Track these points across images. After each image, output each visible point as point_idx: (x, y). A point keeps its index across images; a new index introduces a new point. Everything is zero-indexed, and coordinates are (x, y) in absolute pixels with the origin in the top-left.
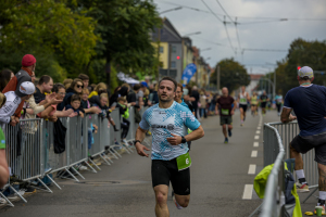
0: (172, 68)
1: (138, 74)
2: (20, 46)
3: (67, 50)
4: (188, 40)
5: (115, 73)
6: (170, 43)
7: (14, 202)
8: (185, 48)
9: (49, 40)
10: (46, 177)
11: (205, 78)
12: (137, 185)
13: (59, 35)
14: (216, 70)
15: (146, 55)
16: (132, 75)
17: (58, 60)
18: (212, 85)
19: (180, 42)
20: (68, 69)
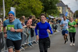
0: (63, 13)
1: (54, 15)
2: (23, 10)
3: (35, 10)
4: (67, 6)
5: (48, 15)
6: (62, 7)
7: (21, 50)
8: (66, 8)
9: (30, 8)
10: (30, 43)
11: (72, 16)
12: (53, 44)
13: (33, 7)
14: (75, 13)
15: (55, 10)
16: (53, 16)
17: (33, 13)
18: (74, 17)
19: (65, 6)
20: (35, 15)
